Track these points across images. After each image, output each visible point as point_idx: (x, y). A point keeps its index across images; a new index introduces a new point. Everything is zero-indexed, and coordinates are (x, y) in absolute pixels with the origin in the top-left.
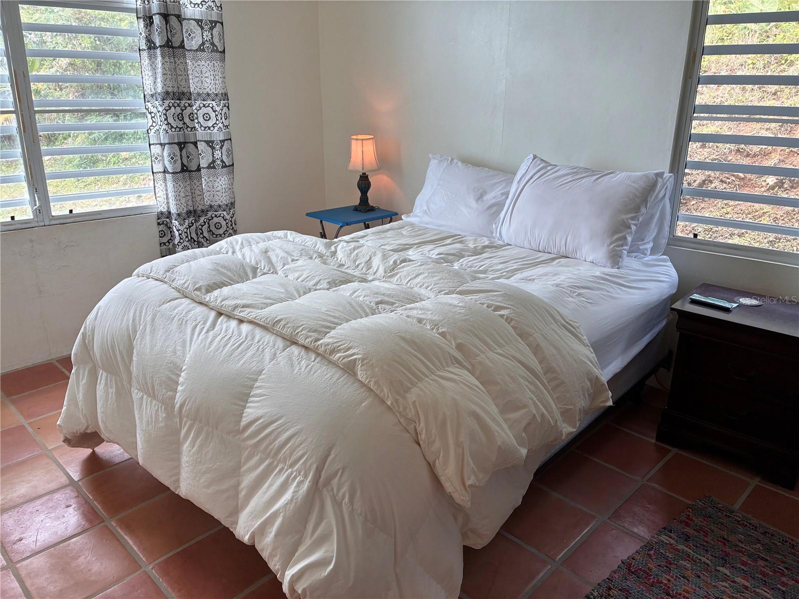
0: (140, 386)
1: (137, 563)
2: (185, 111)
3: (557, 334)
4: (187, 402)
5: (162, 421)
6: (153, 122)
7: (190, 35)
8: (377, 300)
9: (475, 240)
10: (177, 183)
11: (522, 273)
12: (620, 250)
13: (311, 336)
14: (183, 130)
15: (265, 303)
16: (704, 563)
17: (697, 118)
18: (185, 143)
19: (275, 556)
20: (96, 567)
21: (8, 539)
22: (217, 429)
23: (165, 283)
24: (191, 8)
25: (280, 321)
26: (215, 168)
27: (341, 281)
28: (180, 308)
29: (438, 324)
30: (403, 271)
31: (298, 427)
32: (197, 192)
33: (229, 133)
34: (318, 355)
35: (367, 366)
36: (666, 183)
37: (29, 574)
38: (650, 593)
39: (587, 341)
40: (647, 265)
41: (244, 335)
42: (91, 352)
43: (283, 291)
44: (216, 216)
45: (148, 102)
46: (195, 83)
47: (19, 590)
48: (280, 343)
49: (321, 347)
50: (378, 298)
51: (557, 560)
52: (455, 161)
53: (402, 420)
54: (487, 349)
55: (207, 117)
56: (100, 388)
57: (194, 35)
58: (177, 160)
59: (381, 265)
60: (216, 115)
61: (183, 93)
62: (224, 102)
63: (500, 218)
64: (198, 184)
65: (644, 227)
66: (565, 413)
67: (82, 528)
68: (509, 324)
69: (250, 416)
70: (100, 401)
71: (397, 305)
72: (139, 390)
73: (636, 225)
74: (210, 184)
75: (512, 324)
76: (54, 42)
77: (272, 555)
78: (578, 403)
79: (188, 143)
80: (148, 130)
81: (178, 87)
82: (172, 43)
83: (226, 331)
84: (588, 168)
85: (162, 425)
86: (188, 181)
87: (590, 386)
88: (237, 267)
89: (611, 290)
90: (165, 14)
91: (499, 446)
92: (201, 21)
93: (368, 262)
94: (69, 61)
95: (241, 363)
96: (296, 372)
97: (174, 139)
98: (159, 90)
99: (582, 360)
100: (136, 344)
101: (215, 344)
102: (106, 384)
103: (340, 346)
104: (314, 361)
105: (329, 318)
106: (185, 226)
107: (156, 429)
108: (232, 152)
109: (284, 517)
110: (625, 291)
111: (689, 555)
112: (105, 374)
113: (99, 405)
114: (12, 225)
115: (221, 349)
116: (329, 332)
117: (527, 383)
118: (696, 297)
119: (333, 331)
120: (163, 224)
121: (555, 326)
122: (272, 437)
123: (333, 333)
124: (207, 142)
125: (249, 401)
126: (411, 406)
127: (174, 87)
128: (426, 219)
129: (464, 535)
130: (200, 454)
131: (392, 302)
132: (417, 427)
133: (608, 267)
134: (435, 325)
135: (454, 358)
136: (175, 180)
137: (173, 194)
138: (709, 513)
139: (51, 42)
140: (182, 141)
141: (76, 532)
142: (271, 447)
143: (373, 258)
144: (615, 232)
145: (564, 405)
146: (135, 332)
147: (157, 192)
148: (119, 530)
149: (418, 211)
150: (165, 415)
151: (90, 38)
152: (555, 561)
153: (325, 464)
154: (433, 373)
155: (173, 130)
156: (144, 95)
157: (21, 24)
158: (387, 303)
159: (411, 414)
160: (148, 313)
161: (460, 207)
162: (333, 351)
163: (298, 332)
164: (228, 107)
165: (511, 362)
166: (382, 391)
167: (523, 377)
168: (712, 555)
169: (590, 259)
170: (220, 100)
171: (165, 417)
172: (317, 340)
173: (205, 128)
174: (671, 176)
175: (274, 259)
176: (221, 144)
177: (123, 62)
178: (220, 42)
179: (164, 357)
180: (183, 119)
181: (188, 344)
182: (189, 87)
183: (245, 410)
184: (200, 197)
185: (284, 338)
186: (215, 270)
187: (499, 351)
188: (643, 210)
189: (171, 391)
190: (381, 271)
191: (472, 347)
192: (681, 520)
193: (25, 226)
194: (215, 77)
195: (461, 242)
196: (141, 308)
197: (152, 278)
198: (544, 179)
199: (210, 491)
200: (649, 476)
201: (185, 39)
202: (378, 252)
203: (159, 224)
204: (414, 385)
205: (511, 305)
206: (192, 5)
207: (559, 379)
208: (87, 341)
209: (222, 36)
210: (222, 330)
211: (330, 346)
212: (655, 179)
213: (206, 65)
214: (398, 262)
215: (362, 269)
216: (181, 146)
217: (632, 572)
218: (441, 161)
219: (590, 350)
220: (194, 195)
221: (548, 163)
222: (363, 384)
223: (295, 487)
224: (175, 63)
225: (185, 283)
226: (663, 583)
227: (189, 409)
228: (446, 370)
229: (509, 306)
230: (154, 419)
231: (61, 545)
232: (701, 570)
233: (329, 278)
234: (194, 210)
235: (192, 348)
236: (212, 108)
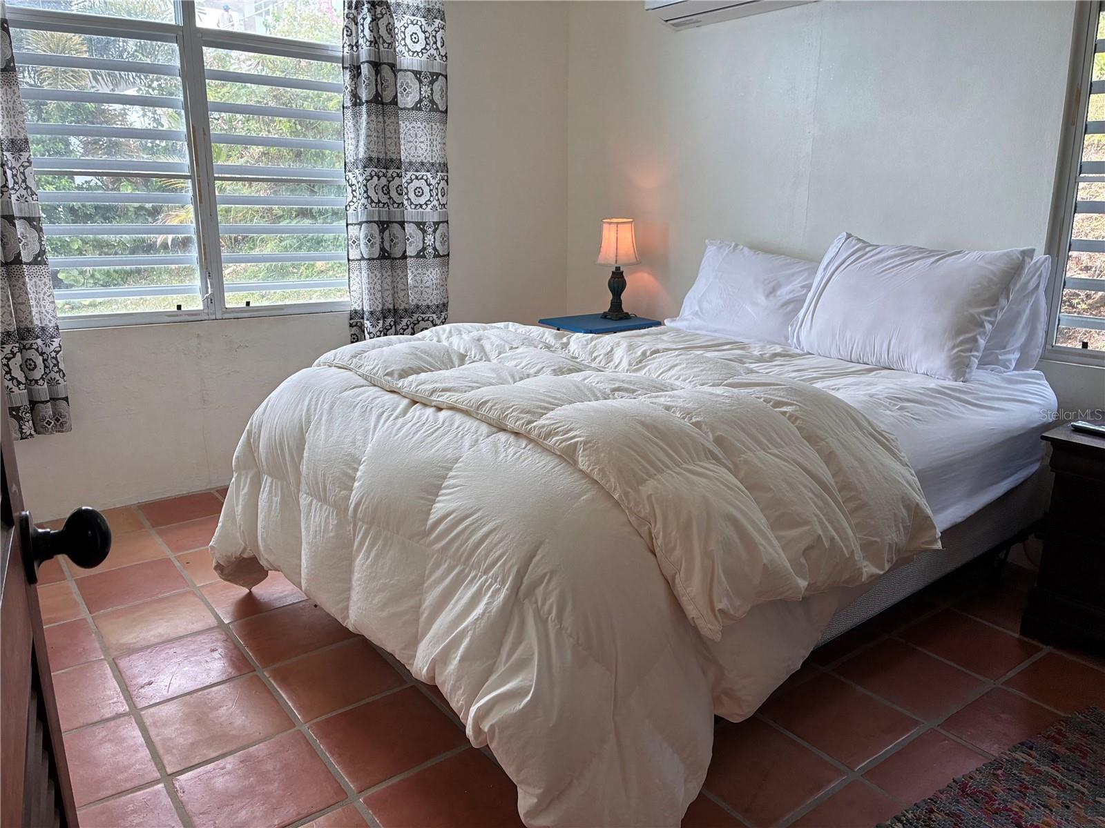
0: (310, 490)
1: (291, 720)
2: (392, 183)
3: (862, 443)
4: (363, 502)
5: (332, 530)
6: (354, 196)
7: (405, 90)
8: (614, 386)
9: (763, 347)
10: (372, 273)
11: (823, 382)
12: (967, 357)
13: (523, 418)
14: (388, 206)
15: (469, 387)
16: (1078, 791)
17: (1084, 180)
18: (389, 223)
19: (459, 688)
20: (239, 721)
21: (134, 682)
22: (398, 533)
23: (350, 370)
24: (409, 57)
25: (486, 402)
26: (425, 257)
27: (569, 370)
28: (366, 395)
29: (691, 413)
30: (653, 363)
31: (498, 521)
32: (400, 286)
33: (446, 214)
34: (530, 440)
35: (590, 451)
36: (1039, 268)
37: (155, 723)
38: (992, 822)
39: (906, 459)
40: (1010, 381)
41: (441, 421)
42: (256, 455)
43: (495, 376)
44: (423, 319)
45: (349, 171)
46: (408, 150)
47: (141, 740)
48: (484, 429)
49: (534, 430)
50: (614, 384)
51: (856, 770)
52: (741, 247)
53: (632, 519)
54: (758, 447)
55: (419, 192)
56: (263, 497)
57: (410, 90)
58: (375, 243)
59: (625, 356)
60: (431, 190)
61: (392, 161)
62: (442, 174)
63: (798, 318)
64: (401, 275)
65: (1005, 329)
66: (867, 547)
67: (228, 675)
68: (793, 423)
69: (439, 512)
70: (262, 513)
71: (639, 392)
72: (308, 494)
73: (992, 323)
74: (418, 278)
75: (797, 424)
76: (245, 129)
77: (455, 689)
78: (887, 535)
79: (393, 222)
80: (346, 206)
81: (386, 153)
82: (382, 99)
83: (420, 417)
84: (922, 247)
85: (332, 534)
86: (390, 271)
87: (907, 516)
88: (440, 353)
89: (951, 407)
90: (374, 62)
91: (765, 565)
92: (420, 73)
93: (608, 354)
94: (262, 150)
95: (433, 450)
96: (500, 459)
97: (373, 217)
98: (361, 155)
99: (896, 479)
100: (309, 437)
101: (403, 432)
102: (270, 491)
103: (559, 427)
104: (524, 448)
105: (548, 399)
106: (378, 328)
107: (324, 540)
108: (448, 239)
109: (472, 637)
110: (971, 410)
111: (1055, 778)
112: (269, 480)
113: (261, 517)
114: (177, 315)
115: (411, 435)
116: (545, 414)
117: (811, 495)
118: (1080, 424)
119: (551, 412)
120: (356, 325)
121: (858, 434)
122: (466, 534)
123: (550, 414)
124: (418, 224)
125: (440, 494)
126: (646, 502)
127: (381, 152)
128: (698, 322)
129: (717, 701)
130: (375, 567)
131: (633, 390)
132: (652, 530)
133: (949, 379)
134: (688, 413)
135: (711, 452)
136: (370, 269)
137: (367, 286)
138: (1091, 729)
139: (242, 128)
140: (385, 220)
141: (219, 680)
142: (462, 550)
143: (615, 350)
144: (959, 333)
145: (865, 535)
146: (309, 422)
147: (351, 285)
148: (273, 682)
149: (686, 314)
150: (336, 522)
151: (289, 122)
152: (853, 770)
153: (529, 566)
154: (679, 466)
155: (374, 205)
156: (345, 162)
157: (207, 104)
158: (626, 390)
159: (645, 510)
160: (326, 401)
161: (744, 306)
162: (549, 435)
163: (507, 415)
164: (447, 181)
165: (791, 467)
166: (609, 481)
167: (805, 486)
168: (1091, 782)
169: (922, 369)
170: (437, 171)
171: (337, 525)
172: (529, 422)
173: (416, 205)
174: (1046, 259)
175: (488, 347)
176: (435, 226)
177: (327, 152)
178: (442, 100)
179: (340, 448)
180: (389, 193)
181: (371, 433)
182: (399, 153)
183: (434, 506)
184: (404, 293)
185: (490, 424)
186: (412, 354)
187: (775, 451)
188: (1003, 302)
189: (345, 489)
190: (625, 364)
191: (736, 442)
192: (1049, 736)
193: (193, 319)
194: (432, 143)
195: (742, 349)
196: (318, 395)
197: (335, 366)
198: (861, 264)
199: (384, 614)
200: (1005, 679)
201: (399, 94)
202: (622, 342)
203: (351, 325)
204: (651, 476)
205: (797, 401)
206: (410, 52)
207: (861, 500)
208: (252, 440)
209: (445, 92)
210: (414, 417)
211: (546, 428)
212: (1021, 258)
213: (422, 127)
214: (648, 353)
215: (600, 363)
216: (383, 226)
217: (967, 794)
218: (721, 247)
219: (910, 472)
220: (396, 290)
221: (867, 243)
222: (585, 475)
223: (490, 597)
224: (384, 122)
225: (373, 368)
226: (1012, 811)
227: (366, 508)
228: (697, 465)
229: (795, 402)
230: (322, 528)
231: (200, 693)
232: (1072, 798)
233: (554, 365)
234: (394, 309)
235: (375, 437)
236: (426, 181)
